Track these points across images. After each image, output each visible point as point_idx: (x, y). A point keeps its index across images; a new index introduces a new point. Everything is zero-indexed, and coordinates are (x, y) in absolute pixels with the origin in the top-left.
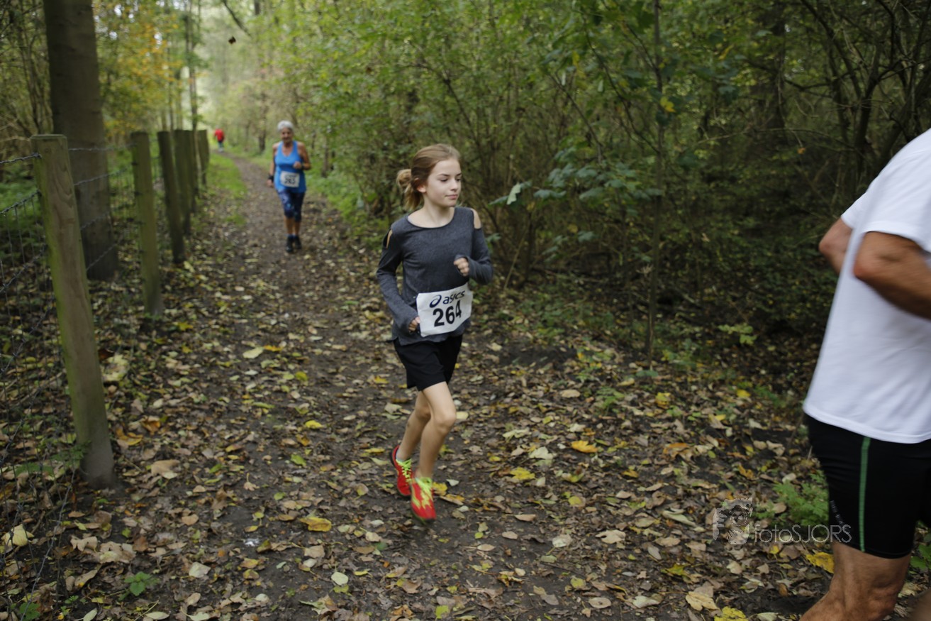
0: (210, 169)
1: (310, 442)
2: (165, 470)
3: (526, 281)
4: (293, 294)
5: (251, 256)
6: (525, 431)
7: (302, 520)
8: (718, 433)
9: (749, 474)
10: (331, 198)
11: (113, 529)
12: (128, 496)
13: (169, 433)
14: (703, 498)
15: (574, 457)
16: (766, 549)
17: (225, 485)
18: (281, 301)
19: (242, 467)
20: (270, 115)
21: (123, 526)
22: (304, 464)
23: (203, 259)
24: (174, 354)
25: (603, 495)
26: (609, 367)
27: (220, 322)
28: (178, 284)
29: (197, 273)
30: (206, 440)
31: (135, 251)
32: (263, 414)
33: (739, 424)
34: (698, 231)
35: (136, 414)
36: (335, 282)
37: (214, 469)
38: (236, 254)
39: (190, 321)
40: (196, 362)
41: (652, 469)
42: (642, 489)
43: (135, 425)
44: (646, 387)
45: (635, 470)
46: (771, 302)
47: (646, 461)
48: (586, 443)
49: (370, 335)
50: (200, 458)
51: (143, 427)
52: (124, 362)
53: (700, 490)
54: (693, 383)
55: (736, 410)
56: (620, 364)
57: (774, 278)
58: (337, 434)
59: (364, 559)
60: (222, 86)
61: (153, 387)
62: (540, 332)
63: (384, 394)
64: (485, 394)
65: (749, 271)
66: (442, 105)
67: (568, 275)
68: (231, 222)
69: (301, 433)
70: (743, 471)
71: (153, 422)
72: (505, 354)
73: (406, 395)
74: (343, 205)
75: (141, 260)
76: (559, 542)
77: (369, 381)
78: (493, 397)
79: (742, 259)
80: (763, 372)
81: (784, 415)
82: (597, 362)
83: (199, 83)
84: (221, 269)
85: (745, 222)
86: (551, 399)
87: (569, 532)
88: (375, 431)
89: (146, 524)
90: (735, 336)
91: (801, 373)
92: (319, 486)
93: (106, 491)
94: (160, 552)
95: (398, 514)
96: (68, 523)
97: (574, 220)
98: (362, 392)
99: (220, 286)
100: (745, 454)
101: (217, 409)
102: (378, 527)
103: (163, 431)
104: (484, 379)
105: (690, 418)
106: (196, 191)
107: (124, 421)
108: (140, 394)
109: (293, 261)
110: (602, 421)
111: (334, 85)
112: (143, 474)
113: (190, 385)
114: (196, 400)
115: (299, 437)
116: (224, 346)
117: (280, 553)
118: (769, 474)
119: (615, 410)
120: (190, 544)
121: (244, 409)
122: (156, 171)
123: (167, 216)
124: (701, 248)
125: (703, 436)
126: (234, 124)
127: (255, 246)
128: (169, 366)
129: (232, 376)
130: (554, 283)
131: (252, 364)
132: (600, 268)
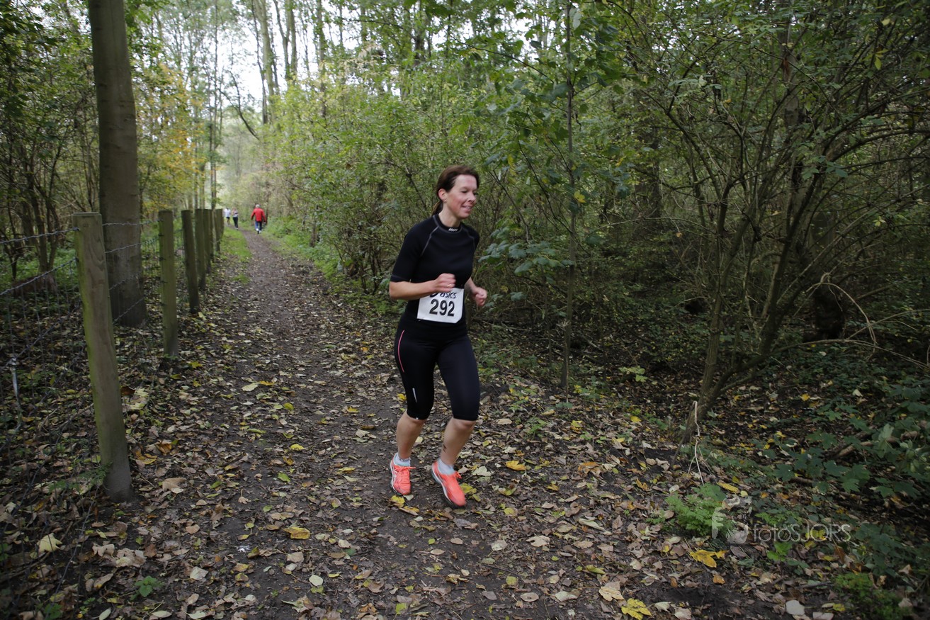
0: (223, 239)
1: (294, 462)
2: (173, 486)
4: (284, 338)
5: (252, 307)
6: (469, 453)
7: (285, 530)
8: (618, 453)
9: (644, 486)
10: (316, 263)
11: (128, 537)
12: (143, 508)
13: (179, 454)
14: (610, 507)
15: (508, 474)
16: (659, 549)
17: (223, 499)
18: (274, 344)
19: (237, 484)
20: (272, 199)
21: (137, 534)
22: (289, 481)
23: (214, 310)
24: (186, 387)
25: (531, 506)
26: (534, 400)
27: (225, 361)
28: (193, 330)
29: (208, 322)
30: (209, 460)
31: (160, 303)
32: (257, 439)
33: (635, 445)
34: (600, 291)
35: (151, 438)
36: (318, 329)
37: (214, 486)
38: (240, 306)
39: (200, 360)
40: (203, 395)
41: (569, 483)
42: (562, 500)
43: (151, 447)
44: (564, 415)
45: (556, 484)
46: (654, 348)
47: (565, 477)
48: (518, 462)
49: (345, 372)
50: (204, 475)
51: (157, 449)
52: (145, 394)
53: (607, 500)
54: (599, 412)
55: (632, 434)
56: (542, 397)
57: (656, 330)
58: (317, 455)
59: (337, 563)
60: (236, 176)
61: (168, 415)
63: (355, 421)
64: (436, 422)
65: (637, 323)
66: (405, 193)
67: (501, 325)
68: (238, 281)
69: (287, 455)
70: (639, 484)
71: (166, 445)
73: (373, 423)
74: (326, 268)
75: (164, 311)
76: (497, 546)
77: (343, 410)
79: (631, 314)
80: (649, 401)
81: (667, 436)
82: (525, 396)
83: (218, 173)
84: (228, 318)
85: (634, 286)
86: (489, 426)
87: (504, 537)
88: (347, 453)
89: (156, 533)
90: (633, 375)
91: (677, 402)
92: (300, 499)
93: (124, 504)
94: (167, 557)
95: (365, 524)
96: (91, 531)
97: (506, 283)
98: (337, 420)
99: (226, 332)
100: (639, 469)
101: (219, 434)
102: (348, 535)
103: (174, 452)
105: (598, 441)
106: (211, 256)
107: (142, 444)
108: (157, 421)
109: (285, 312)
110: (529, 444)
111: (322, 177)
112: (156, 489)
113: (197, 413)
114: (202, 426)
115: (285, 457)
116: (227, 381)
117: (267, 559)
118: (659, 486)
119: (539, 435)
120: (192, 551)
121: (241, 434)
122: (178, 241)
123: (187, 275)
124: (602, 306)
125: (608, 455)
126: (243, 204)
127: (256, 300)
128: (182, 397)
129: (232, 406)
130: (490, 331)
131: (249, 396)
132: (525, 320)
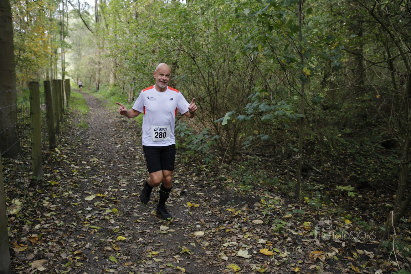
0: (70, 99)
1: (120, 249)
2: (39, 266)
3: (233, 159)
5: (90, 144)
6: (235, 243)
8: (337, 245)
9: (357, 270)
13: (43, 244)
15: (262, 258)
18: (106, 169)
19: (82, 264)
20: (102, 73)
22: (116, 262)
23: (66, 146)
24: (47, 198)
26: (278, 207)
27: (73, 180)
28: (51, 160)
29: (62, 154)
30: (63, 247)
31: (30, 142)
32: (95, 232)
33: (348, 240)
34: (321, 134)
35: (25, 233)
36: (134, 159)
37: (67, 265)
38: (83, 144)
39: (57, 180)
40: (59, 203)
41: (304, 266)
43: (24, 239)
44: (298, 218)
46: (359, 172)
47: (300, 261)
48: (268, 250)
50: (59, 258)
51: (28, 240)
52: (20, 203)
54: (322, 216)
56: (283, 205)
57: (361, 160)
60: (78, 57)
61: (35, 217)
62: (241, 187)
64: (213, 222)
65: (347, 155)
66: (190, 69)
67: (253, 156)
68: (81, 127)
70: (353, 268)
71: (35, 238)
72: (223, 199)
75: (32, 147)
77: (151, 213)
78: (217, 223)
79: (343, 149)
80: (357, 209)
82: (271, 204)
83: (66, 55)
84: (75, 152)
85: (345, 130)
86: (248, 225)
88: (154, 242)
90: (345, 192)
91: (377, 210)
97: (257, 128)
98: (147, 220)
99: (74, 161)
100: (353, 257)
101: (69, 230)
103: (39, 242)
104: (212, 213)
106: (63, 110)
107: (18, 237)
108: (28, 221)
109: (112, 147)
111: (136, 59)
112: (27, 268)
113: (55, 216)
114: (59, 225)
115: (113, 245)
116: (74, 194)
118: (368, 270)
119: (282, 232)
121: (84, 229)
122: (42, 100)
123: (47, 123)
124: (323, 144)
125: (330, 246)
126: (83, 76)
127: (93, 139)
128: (45, 205)
129: (78, 211)
130: (246, 160)
131: (89, 204)
132: (270, 153)
